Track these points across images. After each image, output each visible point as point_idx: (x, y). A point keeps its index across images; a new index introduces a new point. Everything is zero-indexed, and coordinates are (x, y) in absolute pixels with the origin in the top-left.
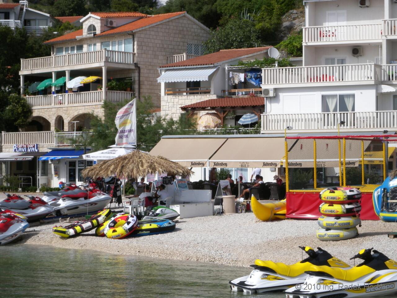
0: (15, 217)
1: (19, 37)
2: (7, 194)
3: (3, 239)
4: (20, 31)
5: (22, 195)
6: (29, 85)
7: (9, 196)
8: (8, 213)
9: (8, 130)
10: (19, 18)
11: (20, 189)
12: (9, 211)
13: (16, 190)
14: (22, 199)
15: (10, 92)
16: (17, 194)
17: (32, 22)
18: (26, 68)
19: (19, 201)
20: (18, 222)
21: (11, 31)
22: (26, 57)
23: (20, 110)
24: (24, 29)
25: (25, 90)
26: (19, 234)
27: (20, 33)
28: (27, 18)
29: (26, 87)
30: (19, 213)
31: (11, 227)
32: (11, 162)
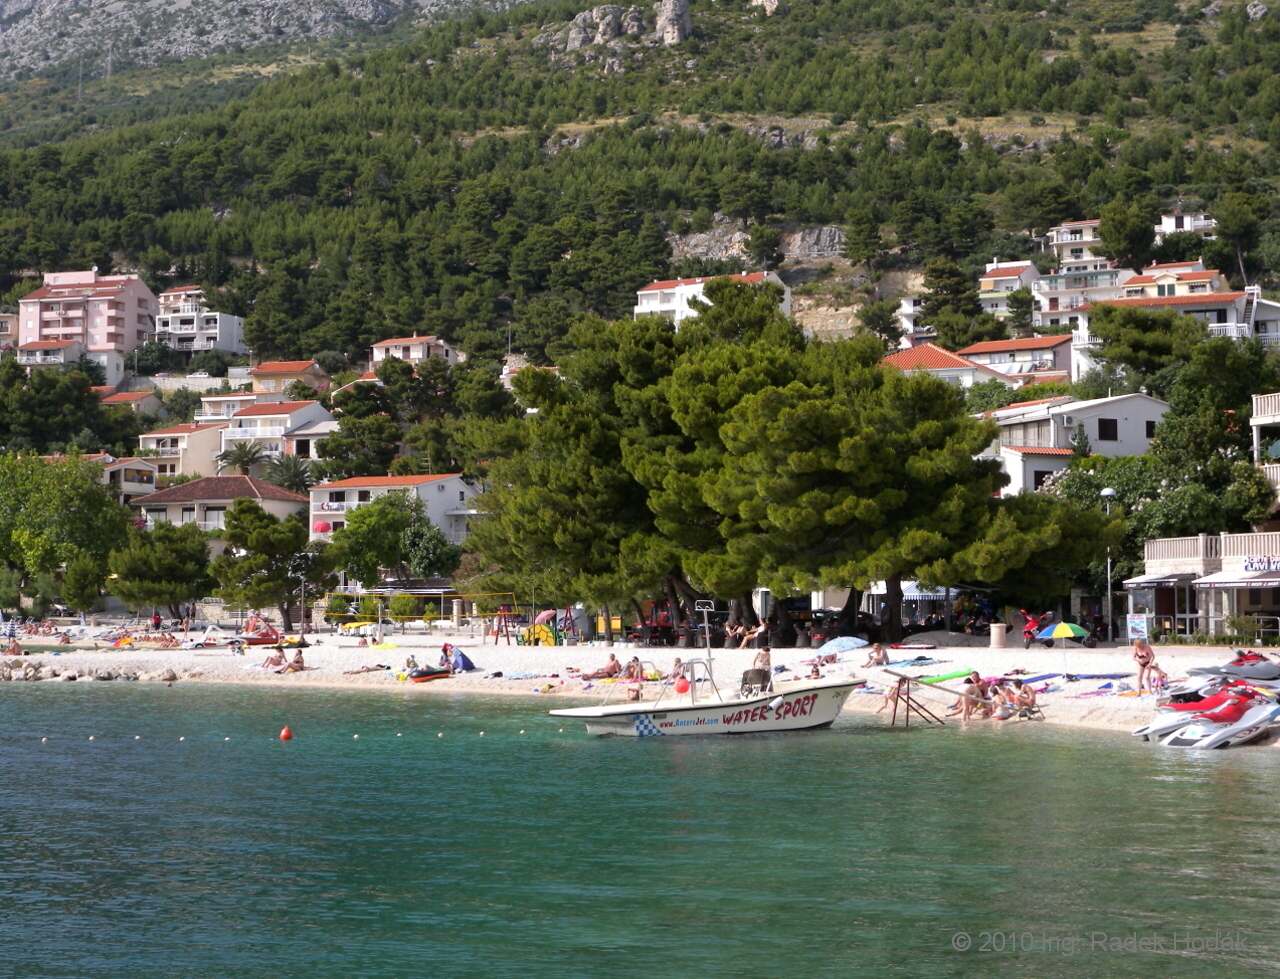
0: (1255, 693)
1: (1248, 355)
2: (1237, 649)
3: (1234, 735)
4: (1251, 344)
5: (1266, 652)
6: (1270, 443)
7: (1241, 654)
8: (1240, 688)
9: (1231, 531)
10: (1245, 319)
11: (1259, 641)
12: (1242, 683)
13: (1252, 642)
14: (1265, 659)
15: (1234, 459)
16: (1257, 651)
17: (1270, 326)
18: (1263, 412)
19: (1262, 664)
20: (1260, 702)
21: (1233, 343)
22: (1264, 392)
23: (1253, 491)
24: (1258, 341)
25: (1261, 453)
26: (1263, 727)
27: (1251, 348)
28: (1260, 318)
29: (1264, 446)
30: (1262, 686)
31: (1248, 713)
32: (1240, 591)
